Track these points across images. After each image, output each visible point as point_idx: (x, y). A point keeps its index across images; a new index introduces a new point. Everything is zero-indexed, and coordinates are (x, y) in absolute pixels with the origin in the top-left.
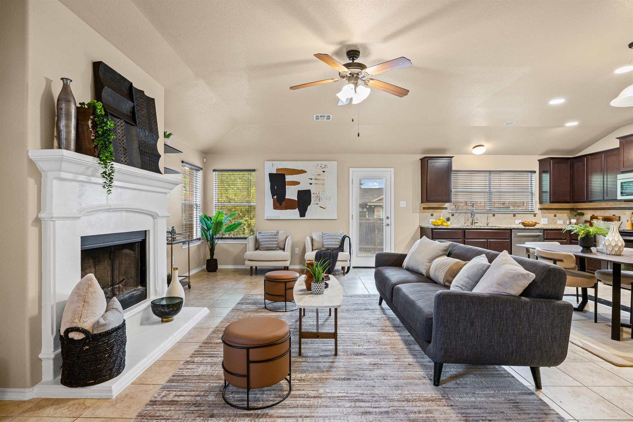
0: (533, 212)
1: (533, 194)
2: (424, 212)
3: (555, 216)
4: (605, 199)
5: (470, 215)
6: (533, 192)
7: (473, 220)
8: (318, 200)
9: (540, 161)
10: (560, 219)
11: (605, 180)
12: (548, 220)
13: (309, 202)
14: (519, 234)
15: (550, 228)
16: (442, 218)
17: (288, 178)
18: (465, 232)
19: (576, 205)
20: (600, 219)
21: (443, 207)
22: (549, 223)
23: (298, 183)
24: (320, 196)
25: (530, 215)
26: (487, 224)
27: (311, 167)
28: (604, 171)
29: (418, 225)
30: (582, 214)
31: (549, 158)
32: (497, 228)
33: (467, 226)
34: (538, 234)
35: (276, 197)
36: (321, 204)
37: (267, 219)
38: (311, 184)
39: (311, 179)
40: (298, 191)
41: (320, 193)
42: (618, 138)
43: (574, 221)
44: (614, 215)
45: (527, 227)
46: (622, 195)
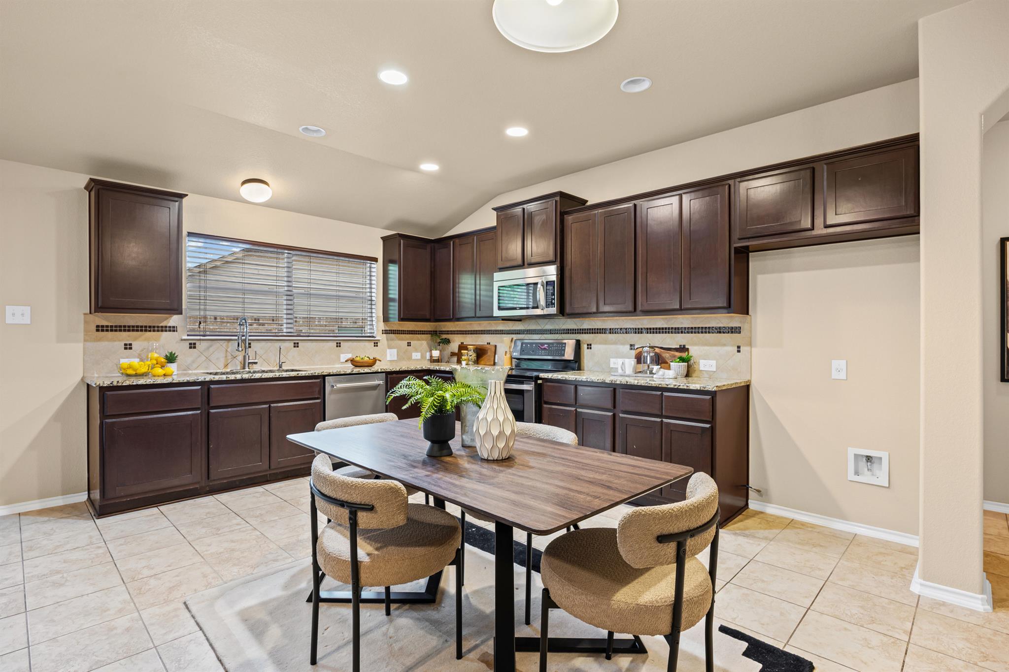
0: (373, 337)
1: (373, 303)
2: (100, 340)
3: (409, 344)
4: (477, 315)
6: (373, 298)
7: (245, 357)
9: (385, 239)
10: (416, 351)
11: (478, 282)
12: (398, 352)
14: (339, 385)
15: (398, 370)
16: (153, 355)
18: (209, 389)
19: (440, 326)
20: (471, 350)
21: (163, 324)
22: (400, 358)
25: (367, 344)
26: (281, 367)
28: (476, 266)
29: (81, 380)
30: (448, 341)
31: (398, 236)
34: (377, 382)
42: (494, 209)
43: (436, 354)
44: (489, 344)
45: (356, 370)
46: (500, 308)
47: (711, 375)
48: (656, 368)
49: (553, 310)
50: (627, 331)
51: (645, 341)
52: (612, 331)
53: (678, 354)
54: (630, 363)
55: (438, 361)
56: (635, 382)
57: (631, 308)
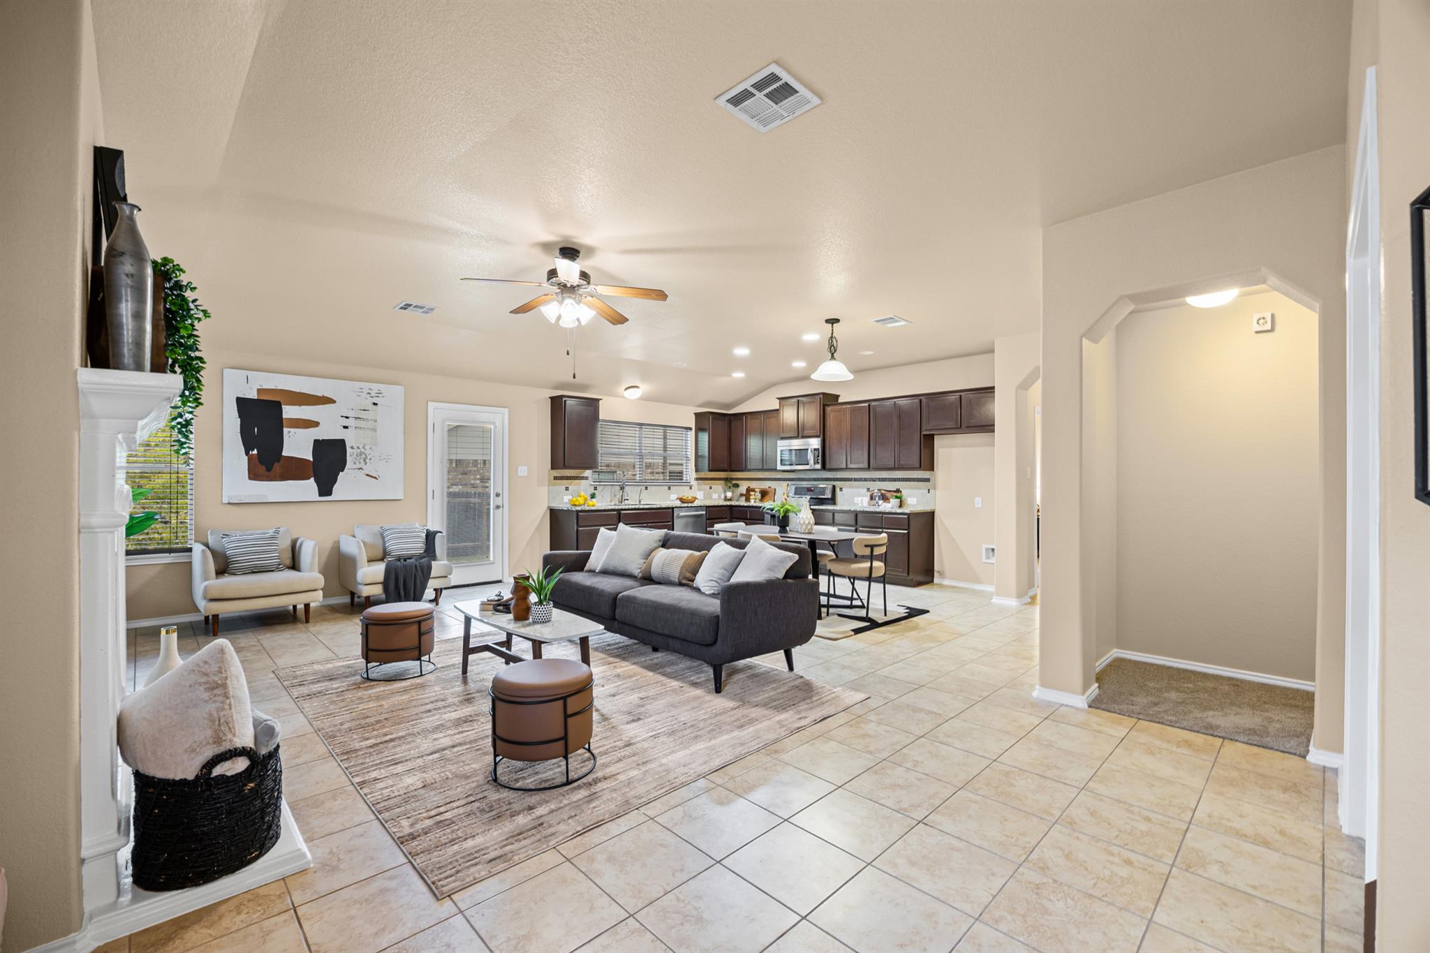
0: (690, 483)
1: (688, 459)
2: (555, 485)
3: (711, 488)
4: (763, 468)
5: (618, 488)
6: (688, 456)
8: (362, 461)
9: (697, 415)
10: (715, 493)
11: (765, 442)
12: (704, 494)
13: (341, 465)
14: (681, 514)
16: (583, 494)
17: (289, 412)
19: (731, 474)
21: (582, 475)
22: (705, 498)
23: (316, 424)
24: (367, 452)
25: (685, 487)
26: (640, 502)
27: (346, 393)
28: (763, 433)
29: (546, 506)
30: (737, 486)
31: (708, 411)
32: (659, 506)
33: (615, 505)
34: (700, 513)
35: (255, 452)
36: (368, 469)
37: (229, 503)
38: (346, 427)
39: (347, 417)
40: (315, 440)
41: (367, 447)
42: (778, 398)
43: (729, 495)
44: (770, 487)
45: (683, 505)
46: (781, 464)
47: (914, 506)
48: (881, 502)
49: (818, 466)
50: (865, 480)
51: (876, 486)
52: (856, 480)
53: (895, 494)
54: (867, 499)
55: (730, 500)
56: (868, 510)
57: (866, 466)
